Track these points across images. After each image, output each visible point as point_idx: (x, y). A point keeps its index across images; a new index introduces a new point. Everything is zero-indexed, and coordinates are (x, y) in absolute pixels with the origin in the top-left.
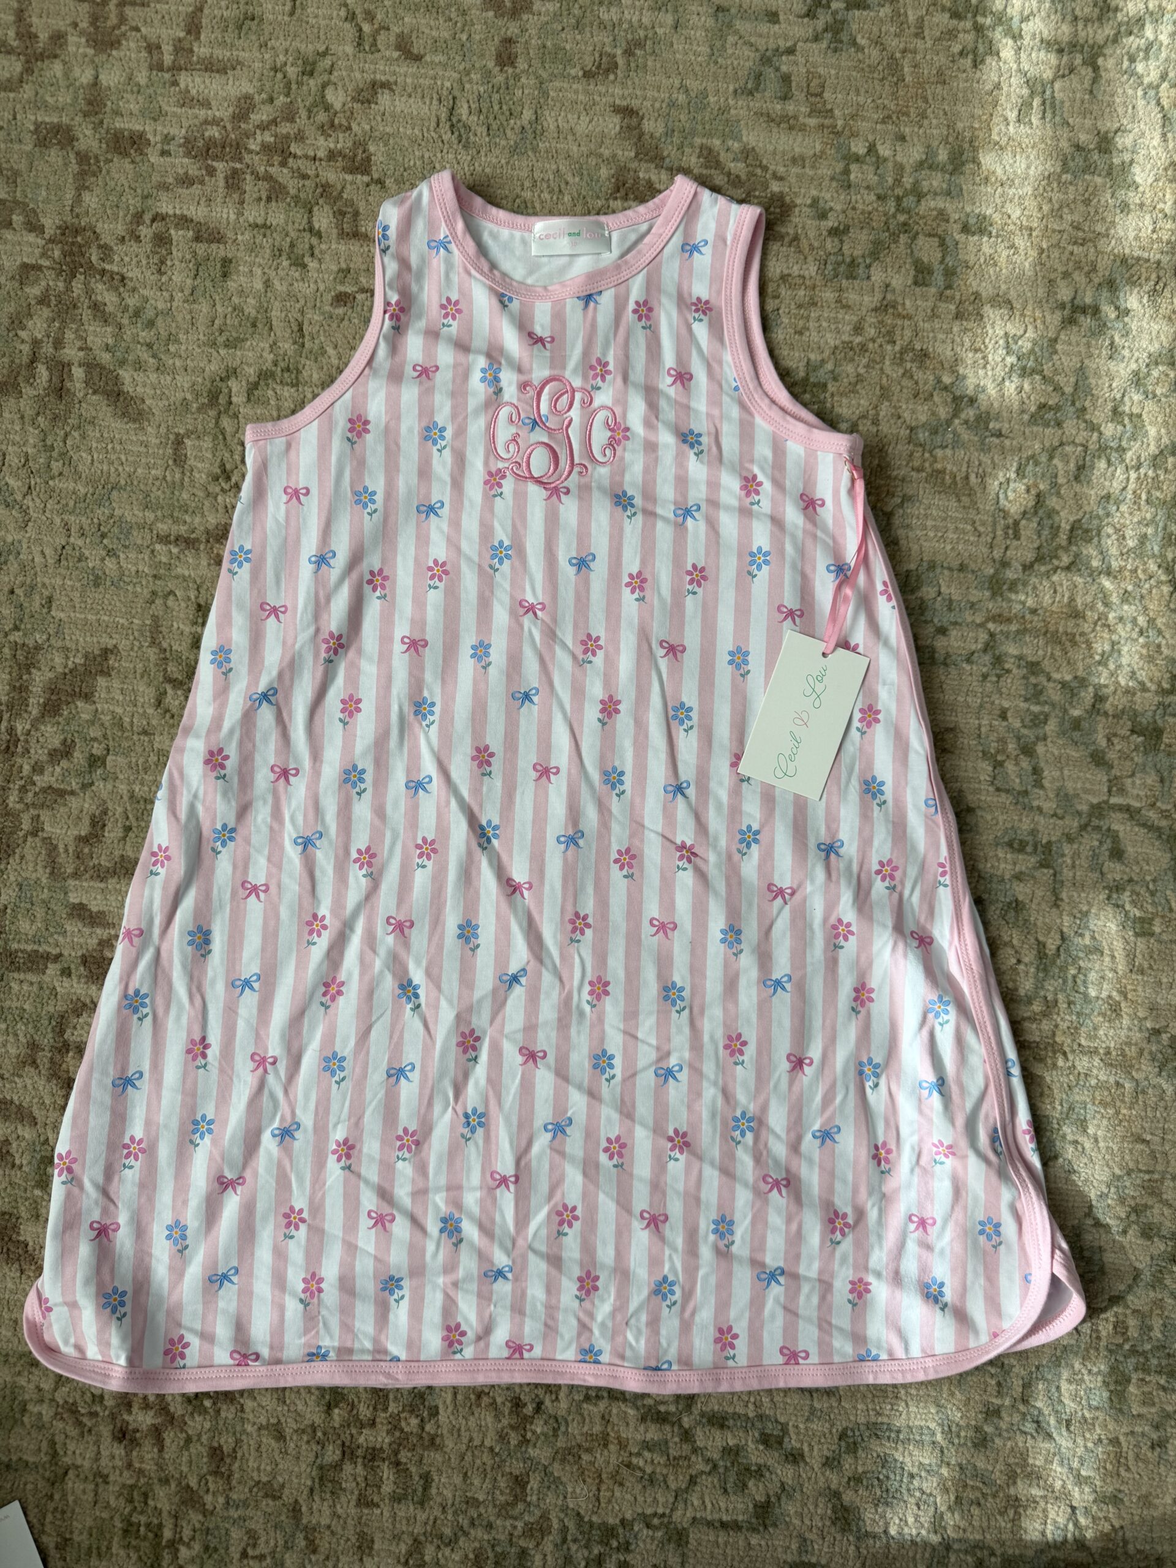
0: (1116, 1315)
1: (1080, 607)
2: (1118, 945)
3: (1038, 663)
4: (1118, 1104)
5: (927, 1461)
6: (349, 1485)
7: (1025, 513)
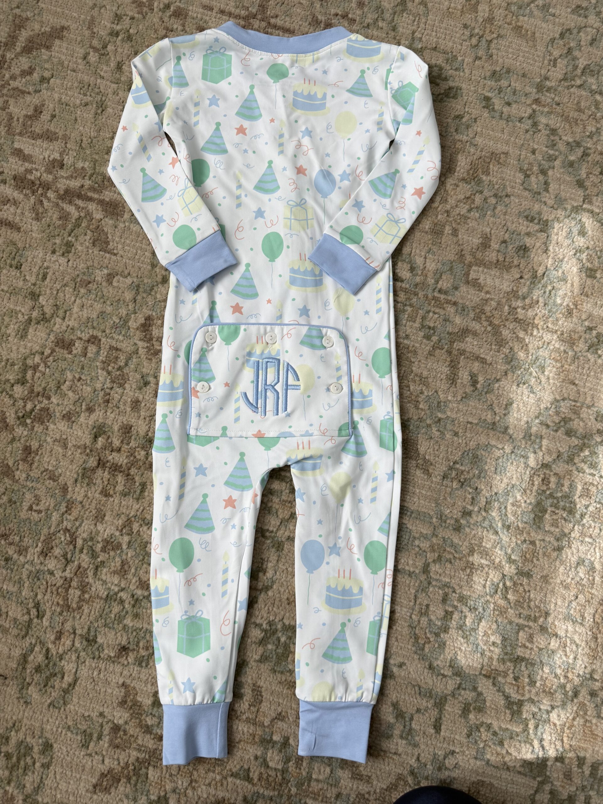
0: (545, 474)
1: (582, 107)
2: (576, 280)
3: (556, 130)
4: (563, 362)
5: (425, 532)
6: (99, 481)
7: (561, 55)
